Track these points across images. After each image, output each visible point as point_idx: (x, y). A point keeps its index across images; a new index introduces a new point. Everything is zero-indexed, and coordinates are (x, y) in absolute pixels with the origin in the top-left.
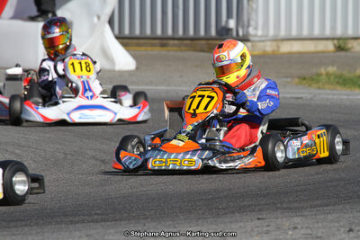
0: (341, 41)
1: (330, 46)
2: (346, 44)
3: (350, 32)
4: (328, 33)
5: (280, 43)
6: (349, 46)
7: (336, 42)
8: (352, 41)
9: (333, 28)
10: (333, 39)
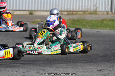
0: (31, 12)
1: (27, 13)
2: (32, 12)
3: (33, 9)
4: (27, 9)
5: (14, 12)
6: (33, 13)
7: (29, 12)
8: (34, 12)
9: (29, 8)
10: (28, 11)
